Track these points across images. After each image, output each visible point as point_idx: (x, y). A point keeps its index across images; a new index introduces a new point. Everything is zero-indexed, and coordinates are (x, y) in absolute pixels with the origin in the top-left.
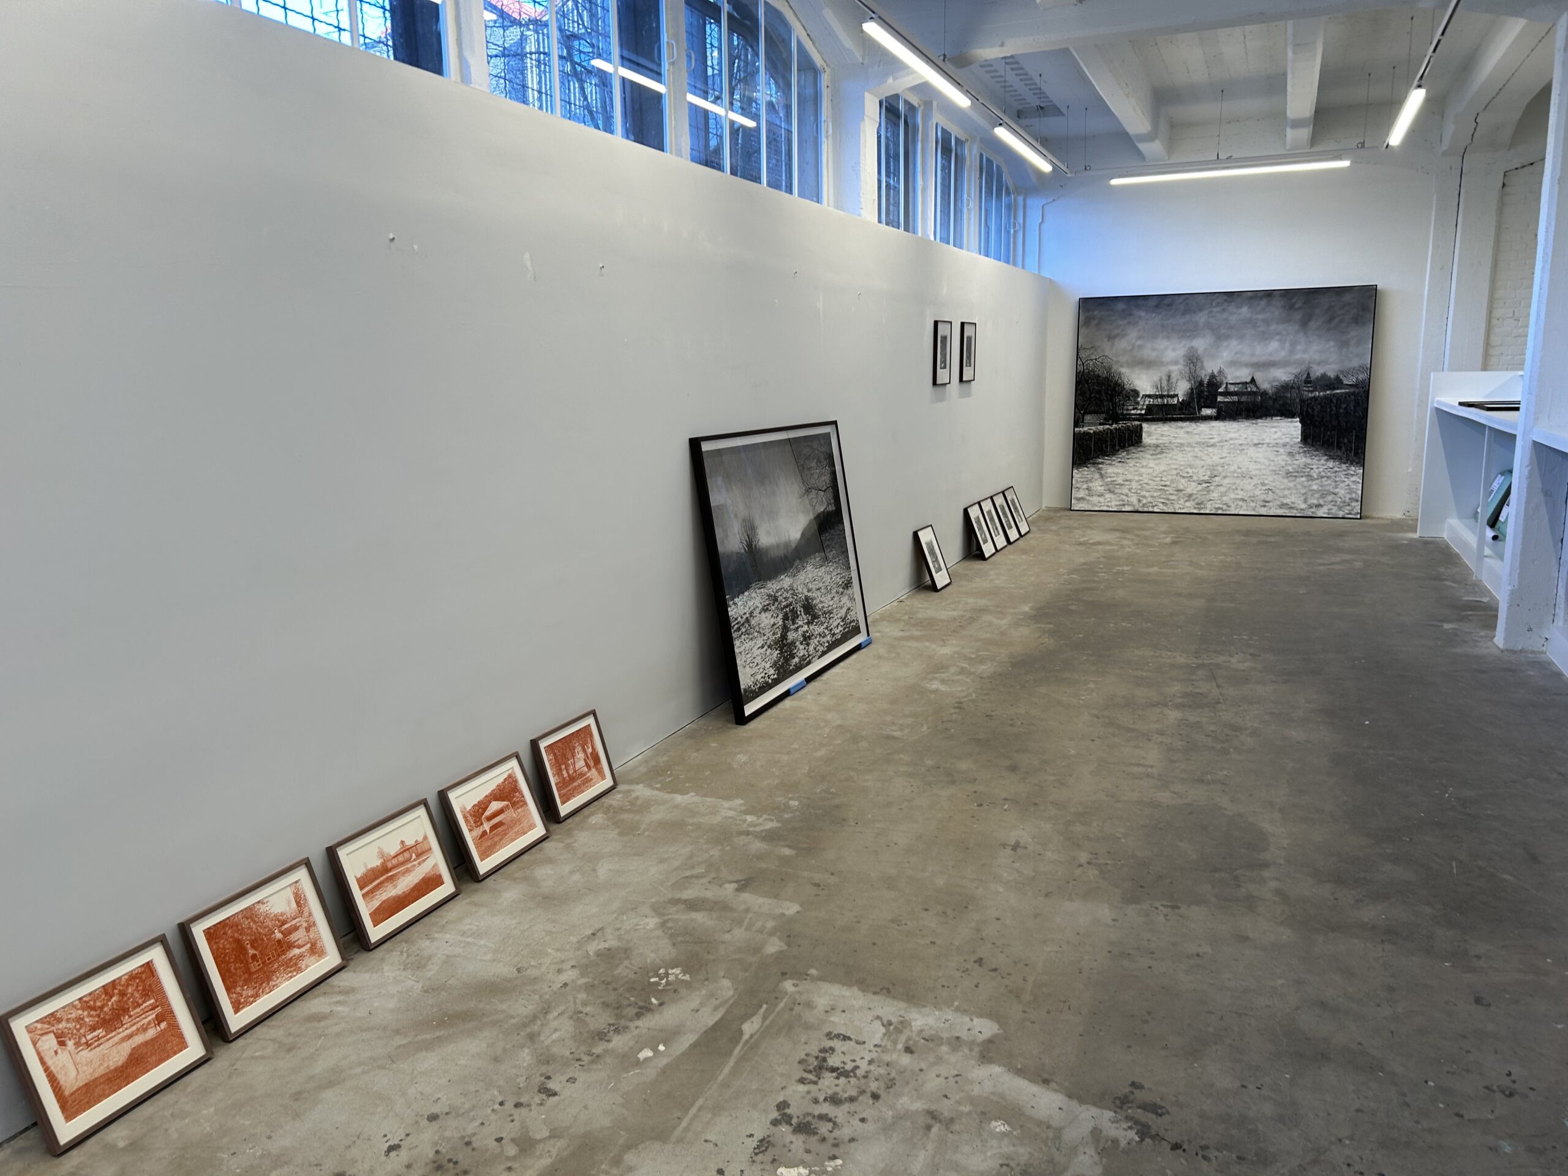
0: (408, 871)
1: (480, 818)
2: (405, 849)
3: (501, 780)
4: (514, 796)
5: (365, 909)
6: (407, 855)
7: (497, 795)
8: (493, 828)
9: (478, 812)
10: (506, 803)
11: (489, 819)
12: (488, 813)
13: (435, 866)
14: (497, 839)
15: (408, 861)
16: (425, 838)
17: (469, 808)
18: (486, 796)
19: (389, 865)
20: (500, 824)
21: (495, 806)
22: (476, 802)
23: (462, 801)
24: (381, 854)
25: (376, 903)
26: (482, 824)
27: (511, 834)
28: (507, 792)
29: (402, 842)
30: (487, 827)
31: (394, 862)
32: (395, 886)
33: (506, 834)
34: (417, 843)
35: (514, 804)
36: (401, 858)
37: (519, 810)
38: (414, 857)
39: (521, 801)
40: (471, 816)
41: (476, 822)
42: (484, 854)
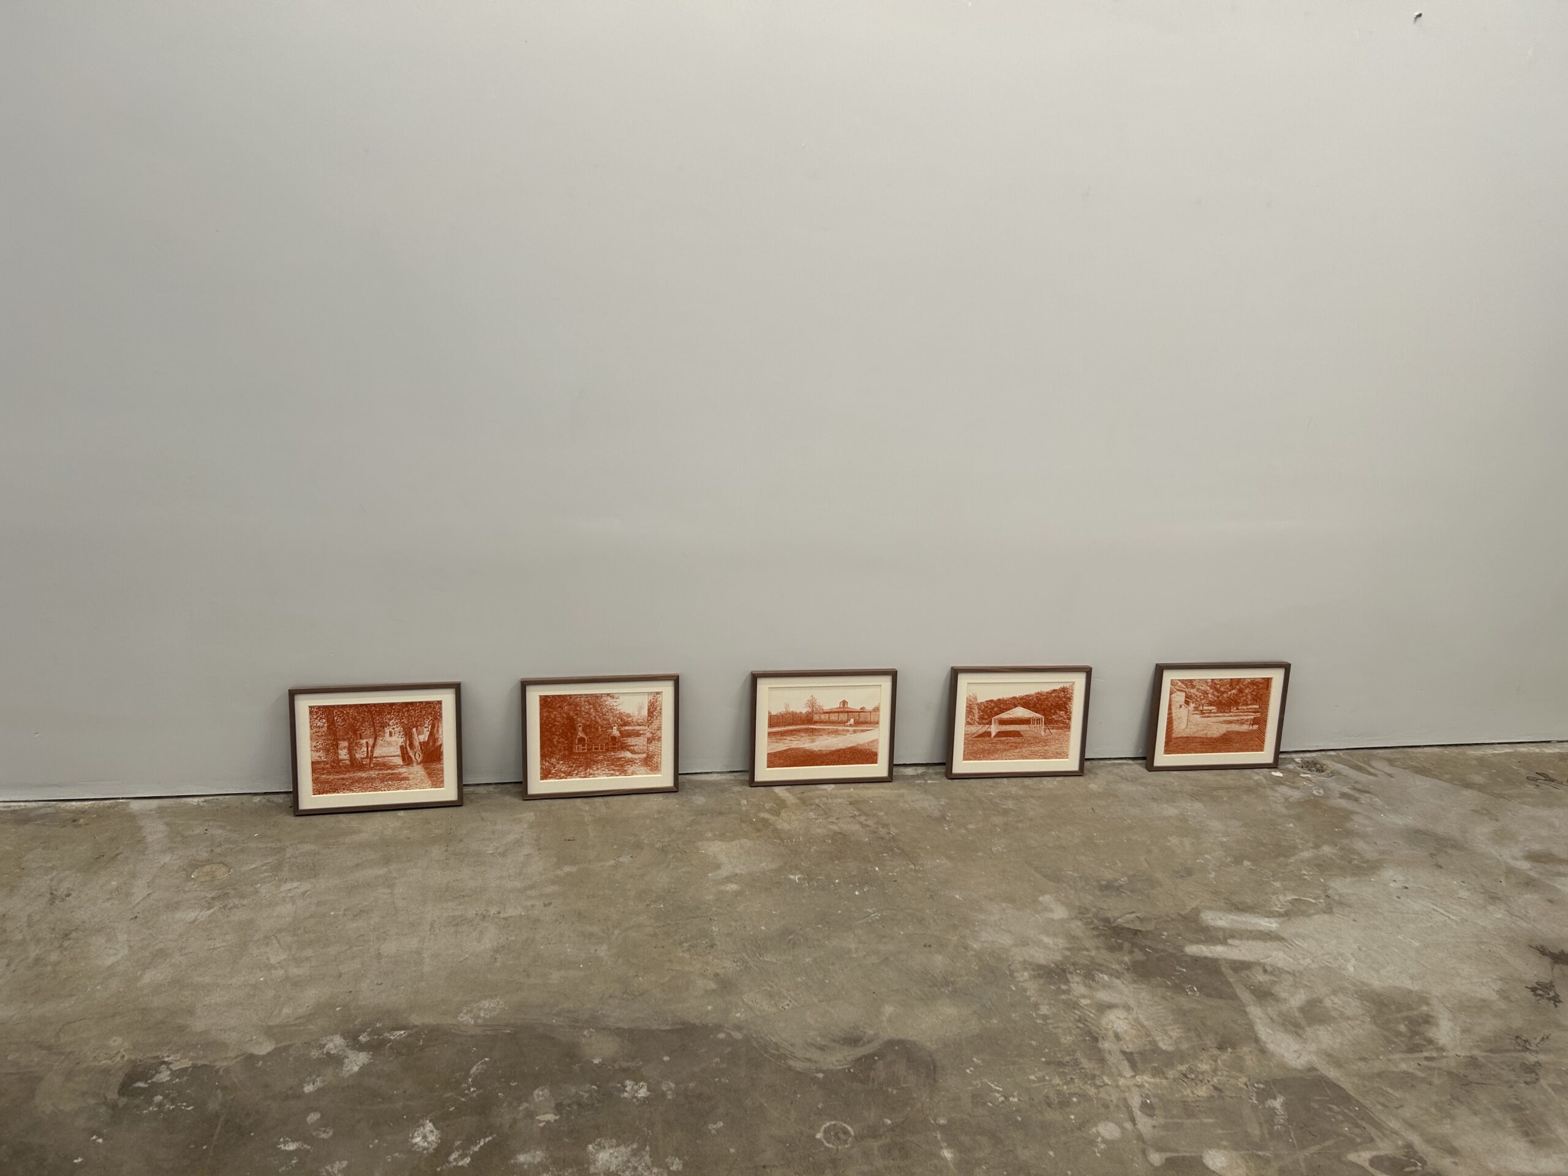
0: (837, 732)
1: (990, 717)
2: (844, 710)
3: (1047, 689)
4: (1055, 713)
5: (764, 746)
6: (843, 717)
7: (1028, 702)
8: (1000, 734)
9: (991, 710)
10: (1038, 715)
11: (1002, 722)
12: (1005, 716)
13: (876, 741)
14: (999, 746)
15: (843, 723)
16: (877, 709)
17: (986, 700)
18: (1014, 698)
19: (816, 718)
20: (1017, 734)
21: (1020, 712)
22: (995, 699)
23: (975, 690)
24: (812, 703)
25: (781, 746)
26: (990, 723)
27: (1025, 751)
28: (1046, 703)
29: (844, 702)
30: (994, 729)
31: (824, 717)
32: (813, 741)
33: (1016, 748)
34: (863, 710)
35: (1049, 722)
36: (833, 717)
37: (1055, 731)
38: (852, 721)
39: (1063, 723)
40: (976, 711)
41: (981, 718)
42: (969, 755)
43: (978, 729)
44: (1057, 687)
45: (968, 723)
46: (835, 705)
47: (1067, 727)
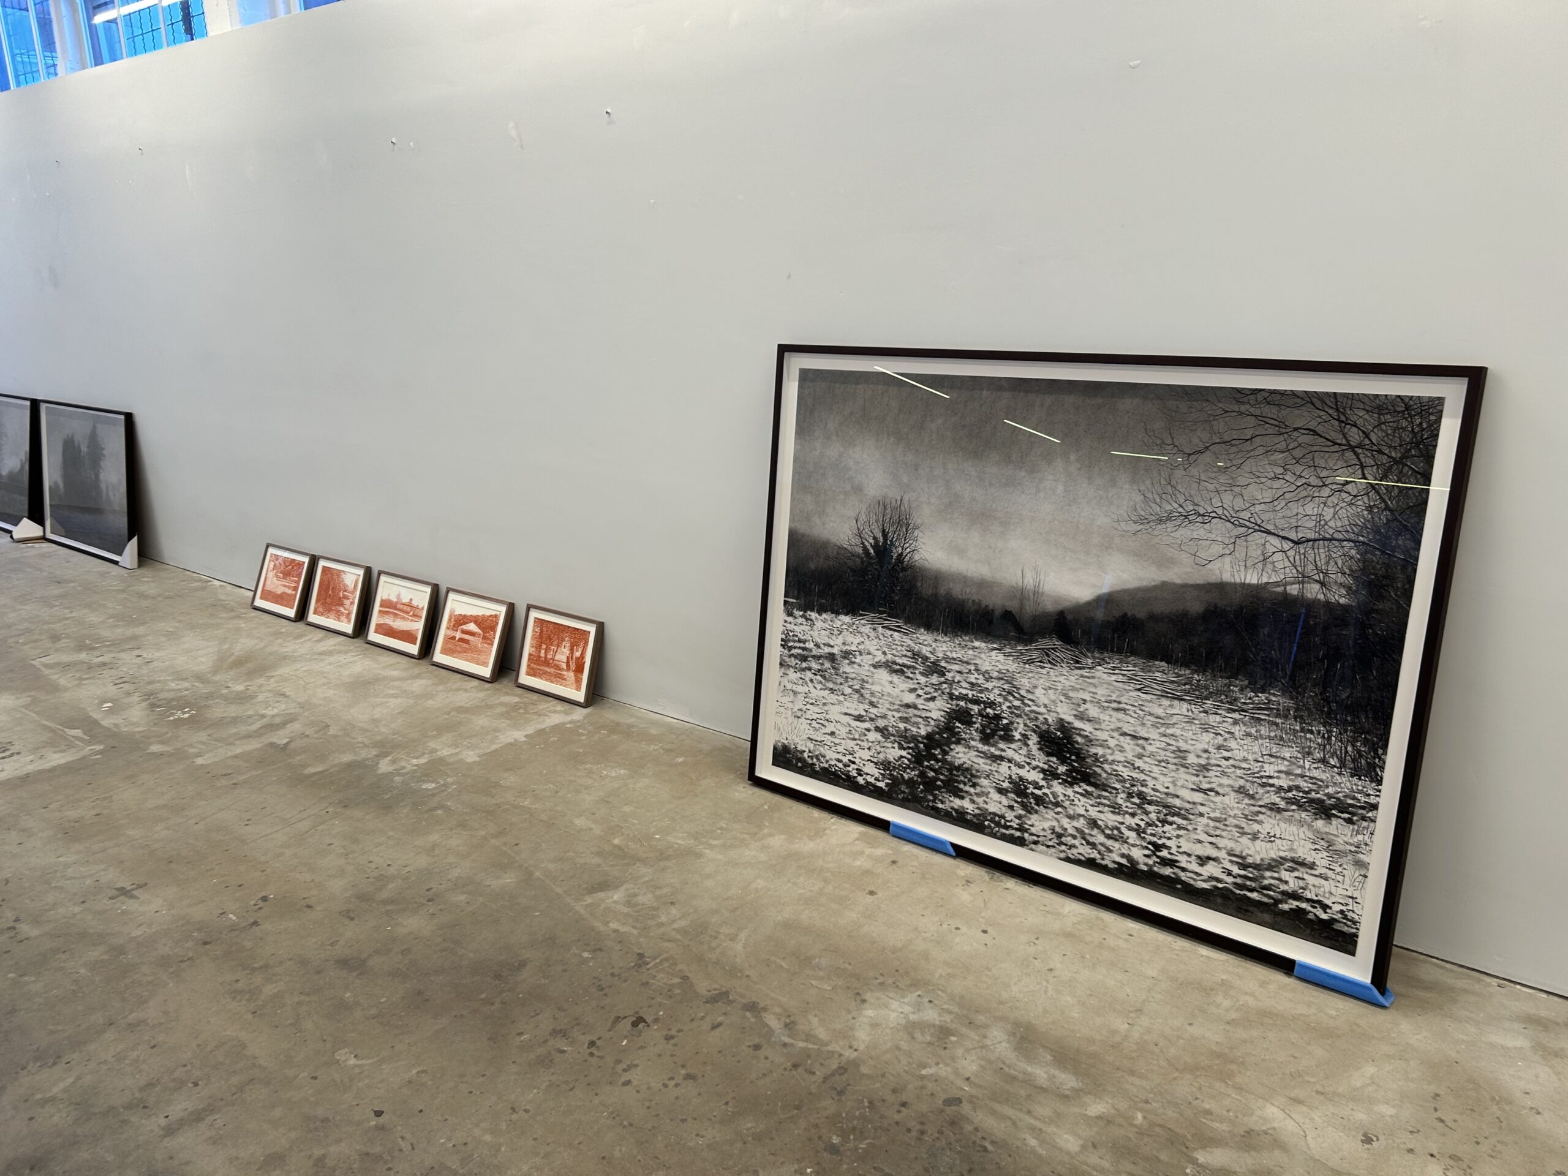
0: (403, 618)
1: (458, 626)
2: (409, 605)
3: (488, 613)
4: (488, 633)
6: (409, 609)
7: (477, 620)
8: (461, 640)
9: (460, 621)
10: (480, 631)
11: (463, 631)
12: (465, 627)
13: (418, 630)
14: (458, 649)
15: (407, 613)
17: (457, 613)
18: (472, 616)
19: (399, 606)
20: (466, 641)
21: (472, 627)
22: (463, 614)
23: (455, 605)
24: (398, 596)
26: (458, 631)
27: (468, 655)
28: (486, 624)
29: (411, 600)
30: (458, 635)
31: (402, 606)
32: (394, 621)
33: (466, 652)
35: (484, 638)
36: (405, 608)
37: (485, 645)
38: (411, 614)
39: (491, 640)
40: (453, 620)
41: (454, 626)
42: (444, 651)
43: (451, 633)
44: (493, 613)
45: (448, 627)
46: (406, 600)
47: (492, 644)
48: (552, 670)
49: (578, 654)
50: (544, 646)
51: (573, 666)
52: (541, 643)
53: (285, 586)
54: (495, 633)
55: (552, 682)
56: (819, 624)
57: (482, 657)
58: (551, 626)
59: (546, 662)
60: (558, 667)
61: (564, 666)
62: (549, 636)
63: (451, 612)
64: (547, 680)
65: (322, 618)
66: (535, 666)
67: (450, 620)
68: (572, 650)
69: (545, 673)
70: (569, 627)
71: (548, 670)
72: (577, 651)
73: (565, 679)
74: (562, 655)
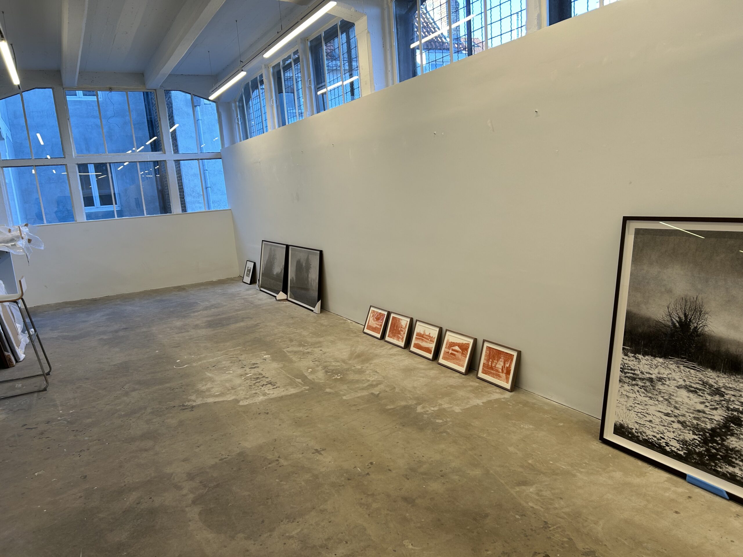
0: (426, 342)
1: (451, 347)
2: (429, 336)
3: (465, 342)
4: (464, 351)
5: (414, 341)
6: (429, 338)
7: (460, 346)
8: (451, 354)
9: (451, 345)
10: (460, 350)
11: (453, 350)
12: (454, 348)
13: (432, 347)
14: (450, 358)
15: (428, 339)
17: (450, 341)
18: (457, 343)
19: (424, 336)
20: (454, 355)
21: (457, 348)
22: (453, 342)
23: (449, 337)
24: (424, 332)
25: (416, 342)
26: (450, 349)
27: (455, 361)
28: (463, 347)
29: (430, 334)
30: (450, 351)
32: (422, 343)
33: (453, 359)
35: (462, 353)
36: (427, 337)
37: (463, 357)
38: (430, 340)
39: (465, 355)
40: (448, 344)
41: (449, 347)
42: (444, 358)
43: (447, 350)
44: (467, 342)
45: (446, 348)
46: (427, 334)
47: (466, 357)
48: (494, 372)
49: (507, 365)
50: (491, 360)
51: (505, 371)
52: (490, 358)
53: (377, 324)
54: (467, 352)
55: (494, 377)
56: (643, 362)
57: (461, 363)
58: (495, 351)
59: (491, 368)
60: (497, 371)
61: (500, 371)
62: (494, 355)
63: (447, 340)
64: (492, 376)
65: (391, 339)
66: (486, 369)
67: (447, 344)
68: (504, 363)
69: (491, 373)
70: (503, 352)
71: (492, 371)
72: (507, 364)
73: (501, 377)
74: (500, 365)
